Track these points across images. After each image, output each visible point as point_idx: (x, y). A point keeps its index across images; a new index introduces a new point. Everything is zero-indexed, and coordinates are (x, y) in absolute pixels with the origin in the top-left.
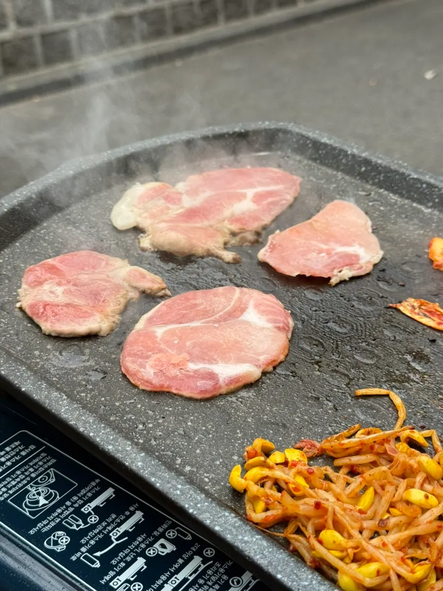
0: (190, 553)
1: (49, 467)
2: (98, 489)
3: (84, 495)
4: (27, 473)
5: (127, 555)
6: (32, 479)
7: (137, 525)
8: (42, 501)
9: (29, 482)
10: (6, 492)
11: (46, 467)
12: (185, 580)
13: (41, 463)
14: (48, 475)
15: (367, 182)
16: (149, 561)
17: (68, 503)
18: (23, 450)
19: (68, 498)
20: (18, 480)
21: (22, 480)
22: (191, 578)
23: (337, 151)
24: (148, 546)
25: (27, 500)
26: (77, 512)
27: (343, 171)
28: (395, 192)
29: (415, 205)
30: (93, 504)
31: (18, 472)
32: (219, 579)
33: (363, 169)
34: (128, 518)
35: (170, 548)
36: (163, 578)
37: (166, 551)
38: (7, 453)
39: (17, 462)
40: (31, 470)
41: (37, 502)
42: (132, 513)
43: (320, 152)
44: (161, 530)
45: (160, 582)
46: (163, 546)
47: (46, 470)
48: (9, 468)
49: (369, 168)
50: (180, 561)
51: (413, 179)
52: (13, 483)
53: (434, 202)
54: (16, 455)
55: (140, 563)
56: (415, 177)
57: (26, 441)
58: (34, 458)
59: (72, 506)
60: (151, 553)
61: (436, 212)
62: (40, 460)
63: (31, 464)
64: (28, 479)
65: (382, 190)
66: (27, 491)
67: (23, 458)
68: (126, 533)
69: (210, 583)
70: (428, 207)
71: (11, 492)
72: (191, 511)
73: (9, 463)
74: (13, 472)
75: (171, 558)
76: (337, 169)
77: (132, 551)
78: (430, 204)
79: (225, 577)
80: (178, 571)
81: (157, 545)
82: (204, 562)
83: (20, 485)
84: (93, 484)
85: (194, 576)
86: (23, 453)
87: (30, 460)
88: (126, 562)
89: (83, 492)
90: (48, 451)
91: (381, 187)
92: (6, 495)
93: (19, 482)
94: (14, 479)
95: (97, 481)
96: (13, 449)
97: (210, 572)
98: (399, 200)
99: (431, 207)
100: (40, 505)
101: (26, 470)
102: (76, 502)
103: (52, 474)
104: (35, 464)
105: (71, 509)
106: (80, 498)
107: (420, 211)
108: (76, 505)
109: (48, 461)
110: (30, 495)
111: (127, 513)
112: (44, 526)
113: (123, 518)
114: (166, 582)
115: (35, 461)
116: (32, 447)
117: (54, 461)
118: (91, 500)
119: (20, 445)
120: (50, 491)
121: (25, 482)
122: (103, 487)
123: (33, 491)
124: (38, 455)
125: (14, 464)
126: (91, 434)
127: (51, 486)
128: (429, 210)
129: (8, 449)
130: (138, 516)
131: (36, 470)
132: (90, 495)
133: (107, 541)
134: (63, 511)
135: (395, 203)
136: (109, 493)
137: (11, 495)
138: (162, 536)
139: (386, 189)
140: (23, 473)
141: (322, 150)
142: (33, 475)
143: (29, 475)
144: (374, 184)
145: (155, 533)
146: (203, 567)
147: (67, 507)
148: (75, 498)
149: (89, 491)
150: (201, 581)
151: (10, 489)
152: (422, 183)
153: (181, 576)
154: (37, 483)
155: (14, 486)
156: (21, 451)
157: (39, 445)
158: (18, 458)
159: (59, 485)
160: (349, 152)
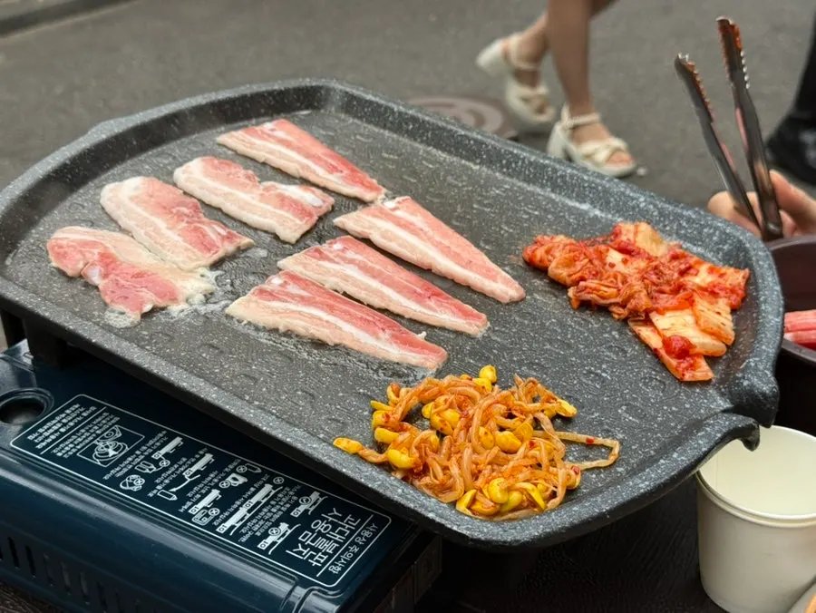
0: (260, 483)
1: (113, 425)
2: (165, 439)
3: (153, 445)
4: (92, 431)
5: (201, 489)
6: (98, 435)
7: (208, 464)
8: (112, 453)
9: (95, 439)
10: (74, 447)
11: (110, 424)
12: (258, 503)
13: (104, 422)
14: (114, 431)
15: (415, 140)
16: (223, 491)
17: (138, 452)
18: (84, 411)
19: (138, 448)
20: (84, 437)
21: (87, 437)
22: (264, 501)
23: (383, 109)
24: (220, 480)
25: (96, 453)
26: (148, 458)
27: (390, 129)
28: (444, 150)
29: (463, 162)
30: (163, 451)
31: (83, 431)
32: (290, 499)
33: (411, 127)
34: (198, 460)
35: (242, 480)
36: (238, 503)
37: (238, 483)
38: (68, 415)
39: (80, 422)
40: (96, 427)
41: (107, 454)
42: (202, 456)
43: (366, 110)
44: (231, 467)
45: (235, 506)
46: (235, 479)
47: (111, 427)
48: (72, 428)
49: (417, 125)
50: (252, 489)
51: (461, 135)
52: (80, 440)
53: (482, 158)
54: (78, 416)
55: (215, 494)
56: (463, 133)
57: (85, 404)
58: (97, 417)
59: (142, 454)
60: (224, 485)
61: (484, 169)
62: (103, 419)
63: (95, 423)
64: (94, 435)
65: (430, 148)
66: (95, 446)
67: (85, 418)
68: (198, 472)
69: (282, 504)
70: (476, 164)
71: (79, 447)
72: (264, 428)
73: (72, 424)
74: (78, 431)
75: (244, 488)
76: (384, 127)
77: (205, 485)
78: (478, 161)
79: (295, 498)
80: (251, 497)
81: (229, 479)
82: (274, 489)
83: (87, 441)
84: (161, 435)
85: (266, 499)
86: (85, 414)
87: (93, 420)
88: (201, 494)
89: (151, 442)
90: (110, 410)
91: (429, 145)
92: (74, 450)
93: (84, 439)
94: (79, 437)
95: (164, 432)
96: (73, 412)
97: (280, 495)
98: (448, 157)
99: (480, 164)
100: (110, 455)
101: (90, 429)
102: (145, 451)
103: (118, 430)
104: (99, 423)
105: (142, 457)
106: (148, 448)
107: (468, 168)
108: (146, 453)
109: (111, 419)
110: (99, 449)
111: (197, 456)
112: (118, 472)
113: (193, 460)
114: (241, 506)
115: (98, 420)
116: (93, 408)
117: (117, 419)
118: (160, 448)
119: (80, 407)
120: (118, 444)
121: (91, 438)
122: (171, 437)
123: (101, 444)
124: (101, 414)
125: (76, 425)
126: (166, 375)
127: (119, 440)
128: (478, 167)
129: (68, 411)
130: (208, 458)
131: (100, 428)
132: (158, 444)
133: (181, 479)
134: (134, 459)
135: (444, 161)
136: (177, 441)
137: (79, 450)
138: (234, 471)
139: (435, 147)
140: (87, 431)
141: (368, 107)
142: (98, 432)
143: (94, 433)
144: (422, 142)
145: (226, 469)
146: (274, 492)
147: (138, 456)
148: (144, 448)
149: (158, 441)
150: (273, 503)
151: (78, 444)
152: (469, 140)
153: (254, 500)
154: (103, 438)
155: (81, 442)
156: (81, 412)
157: (99, 406)
158: (80, 419)
159: (126, 438)
160: (396, 109)
